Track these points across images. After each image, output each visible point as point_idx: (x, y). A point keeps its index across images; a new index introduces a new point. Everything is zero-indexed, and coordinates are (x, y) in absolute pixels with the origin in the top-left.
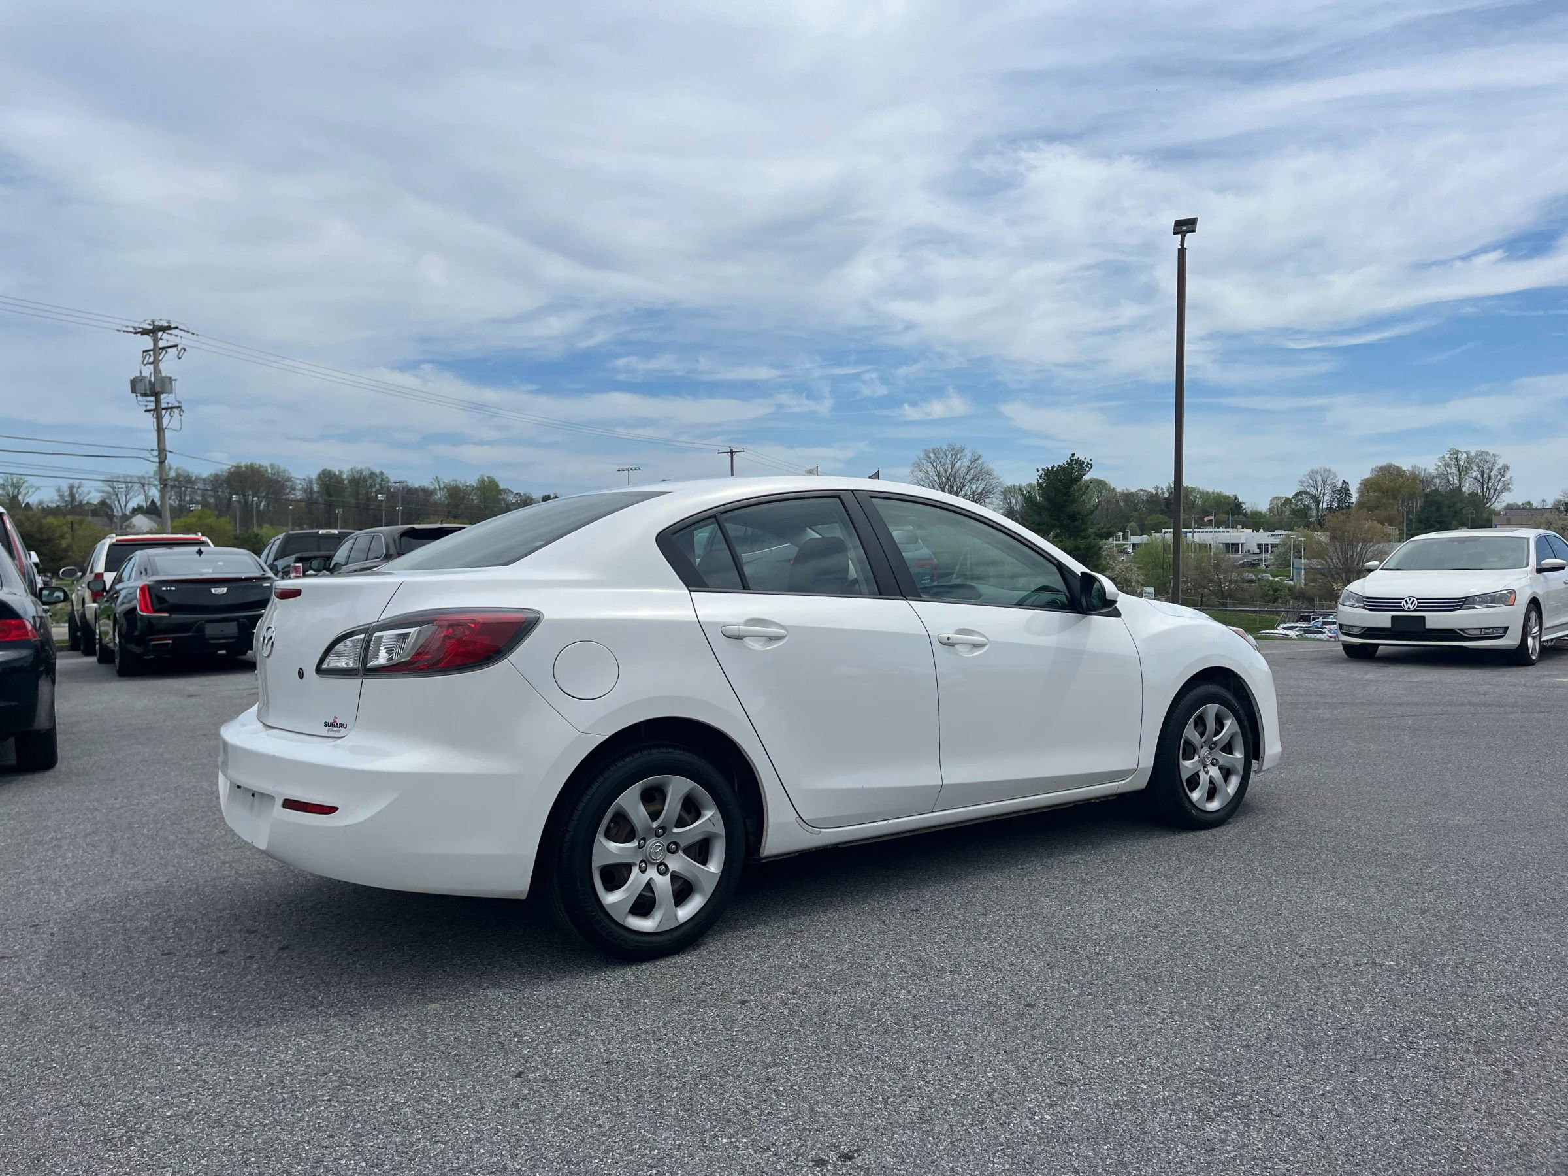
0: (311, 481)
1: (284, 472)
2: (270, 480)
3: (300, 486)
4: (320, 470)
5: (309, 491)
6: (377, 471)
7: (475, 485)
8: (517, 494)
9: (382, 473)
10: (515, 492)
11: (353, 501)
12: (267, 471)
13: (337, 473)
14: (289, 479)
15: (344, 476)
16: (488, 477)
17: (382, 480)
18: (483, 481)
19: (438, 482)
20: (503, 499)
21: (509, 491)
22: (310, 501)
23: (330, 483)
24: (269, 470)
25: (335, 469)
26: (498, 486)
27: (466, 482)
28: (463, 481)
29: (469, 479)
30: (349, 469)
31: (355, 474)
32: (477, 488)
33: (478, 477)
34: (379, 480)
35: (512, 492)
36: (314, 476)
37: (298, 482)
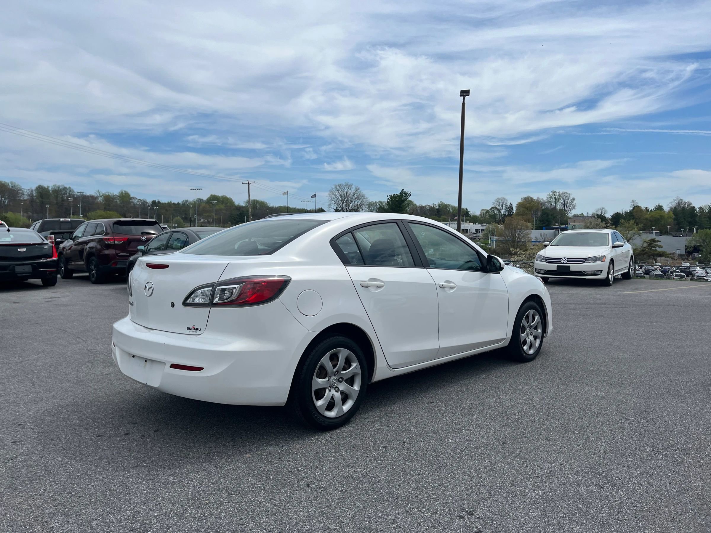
0: (32, 191)
1: (18, 186)
2: (11, 189)
3: (27, 193)
4: (37, 185)
5: (31, 195)
6: (68, 187)
7: (118, 195)
8: (139, 199)
9: (70, 188)
10: (138, 198)
11: (54, 201)
12: (9, 184)
13: (46, 187)
14: (20, 190)
15: (50, 189)
16: (125, 191)
17: (70, 191)
18: (122, 193)
19: (99, 193)
20: (132, 202)
21: (135, 198)
22: (32, 200)
23: (42, 191)
24: (10, 185)
25: (45, 185)
26: (129, 195)
27: (113, 193)
28: (112, 193)
29: (115, 192)
30: (53, 185)
31: (56, 188)
32: (119, 196)
33: (119, 191)
34: (68, 191)
35: (137, 199)
36: (34, 188)
37: (26, 191)
